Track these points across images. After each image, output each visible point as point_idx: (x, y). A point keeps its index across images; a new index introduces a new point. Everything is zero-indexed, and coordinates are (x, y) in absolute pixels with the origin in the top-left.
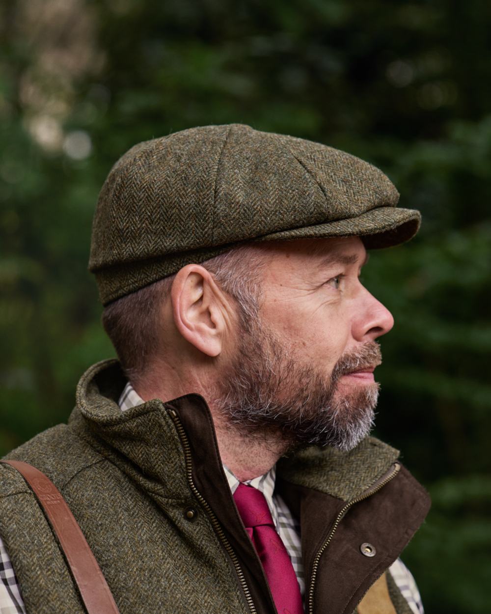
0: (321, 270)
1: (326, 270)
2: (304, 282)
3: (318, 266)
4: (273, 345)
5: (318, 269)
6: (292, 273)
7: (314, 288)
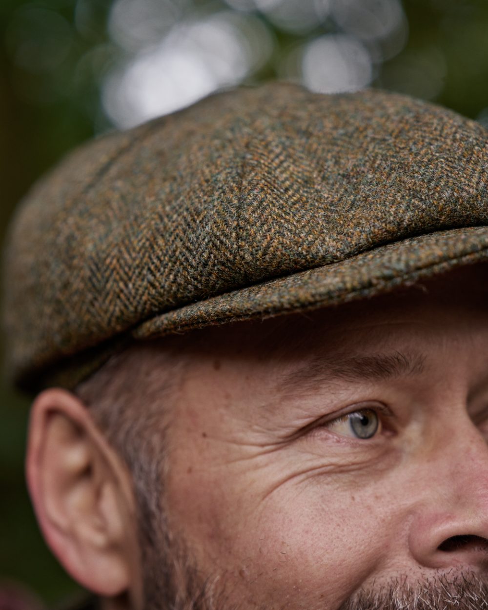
0: (286, 398)
1: (301, 397)
2: (250, 426)
3: (279, 390)
4: (192, 575)
5: (279, 396)
6: (227, 407)
7: (275, 440)
